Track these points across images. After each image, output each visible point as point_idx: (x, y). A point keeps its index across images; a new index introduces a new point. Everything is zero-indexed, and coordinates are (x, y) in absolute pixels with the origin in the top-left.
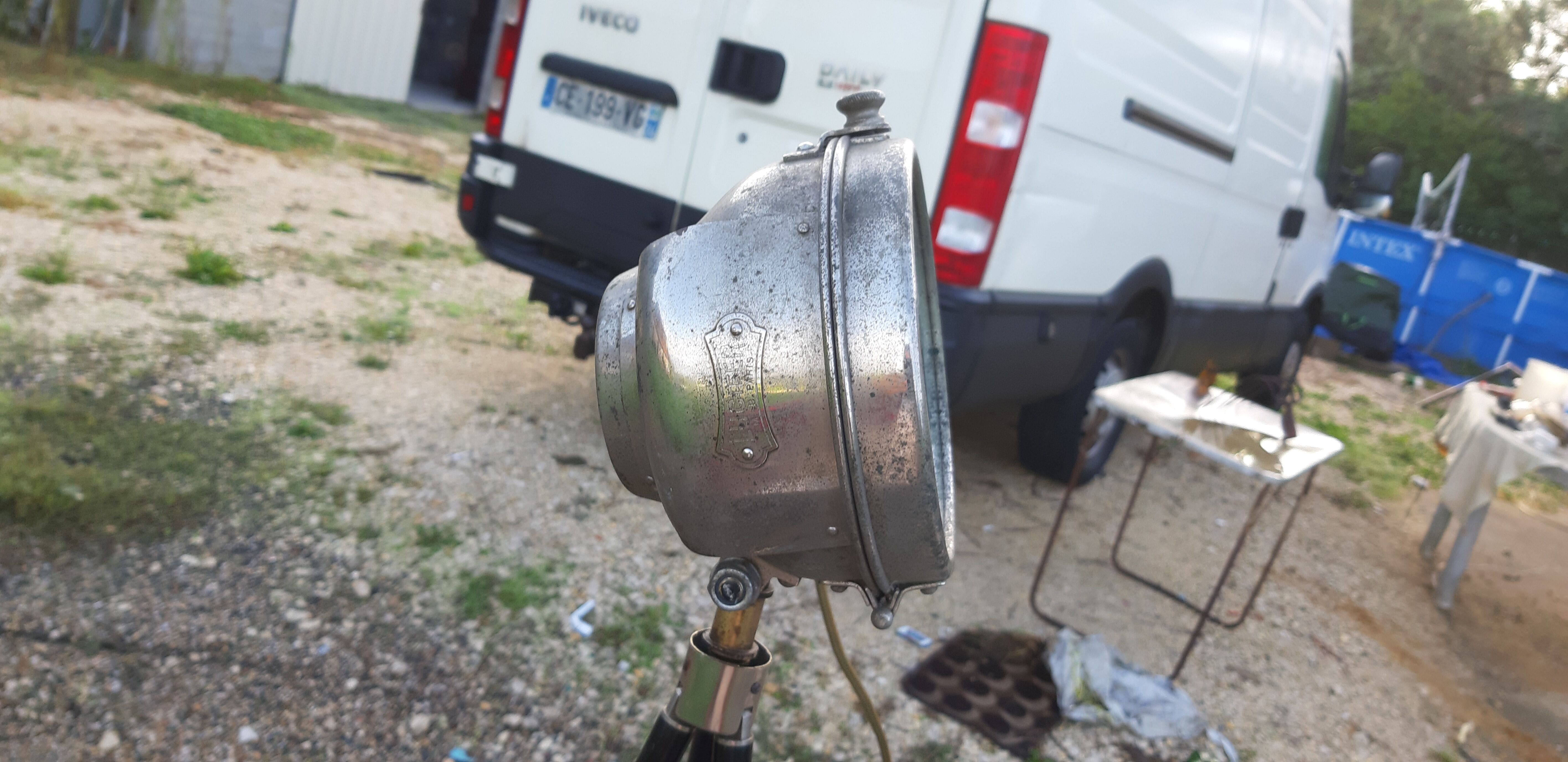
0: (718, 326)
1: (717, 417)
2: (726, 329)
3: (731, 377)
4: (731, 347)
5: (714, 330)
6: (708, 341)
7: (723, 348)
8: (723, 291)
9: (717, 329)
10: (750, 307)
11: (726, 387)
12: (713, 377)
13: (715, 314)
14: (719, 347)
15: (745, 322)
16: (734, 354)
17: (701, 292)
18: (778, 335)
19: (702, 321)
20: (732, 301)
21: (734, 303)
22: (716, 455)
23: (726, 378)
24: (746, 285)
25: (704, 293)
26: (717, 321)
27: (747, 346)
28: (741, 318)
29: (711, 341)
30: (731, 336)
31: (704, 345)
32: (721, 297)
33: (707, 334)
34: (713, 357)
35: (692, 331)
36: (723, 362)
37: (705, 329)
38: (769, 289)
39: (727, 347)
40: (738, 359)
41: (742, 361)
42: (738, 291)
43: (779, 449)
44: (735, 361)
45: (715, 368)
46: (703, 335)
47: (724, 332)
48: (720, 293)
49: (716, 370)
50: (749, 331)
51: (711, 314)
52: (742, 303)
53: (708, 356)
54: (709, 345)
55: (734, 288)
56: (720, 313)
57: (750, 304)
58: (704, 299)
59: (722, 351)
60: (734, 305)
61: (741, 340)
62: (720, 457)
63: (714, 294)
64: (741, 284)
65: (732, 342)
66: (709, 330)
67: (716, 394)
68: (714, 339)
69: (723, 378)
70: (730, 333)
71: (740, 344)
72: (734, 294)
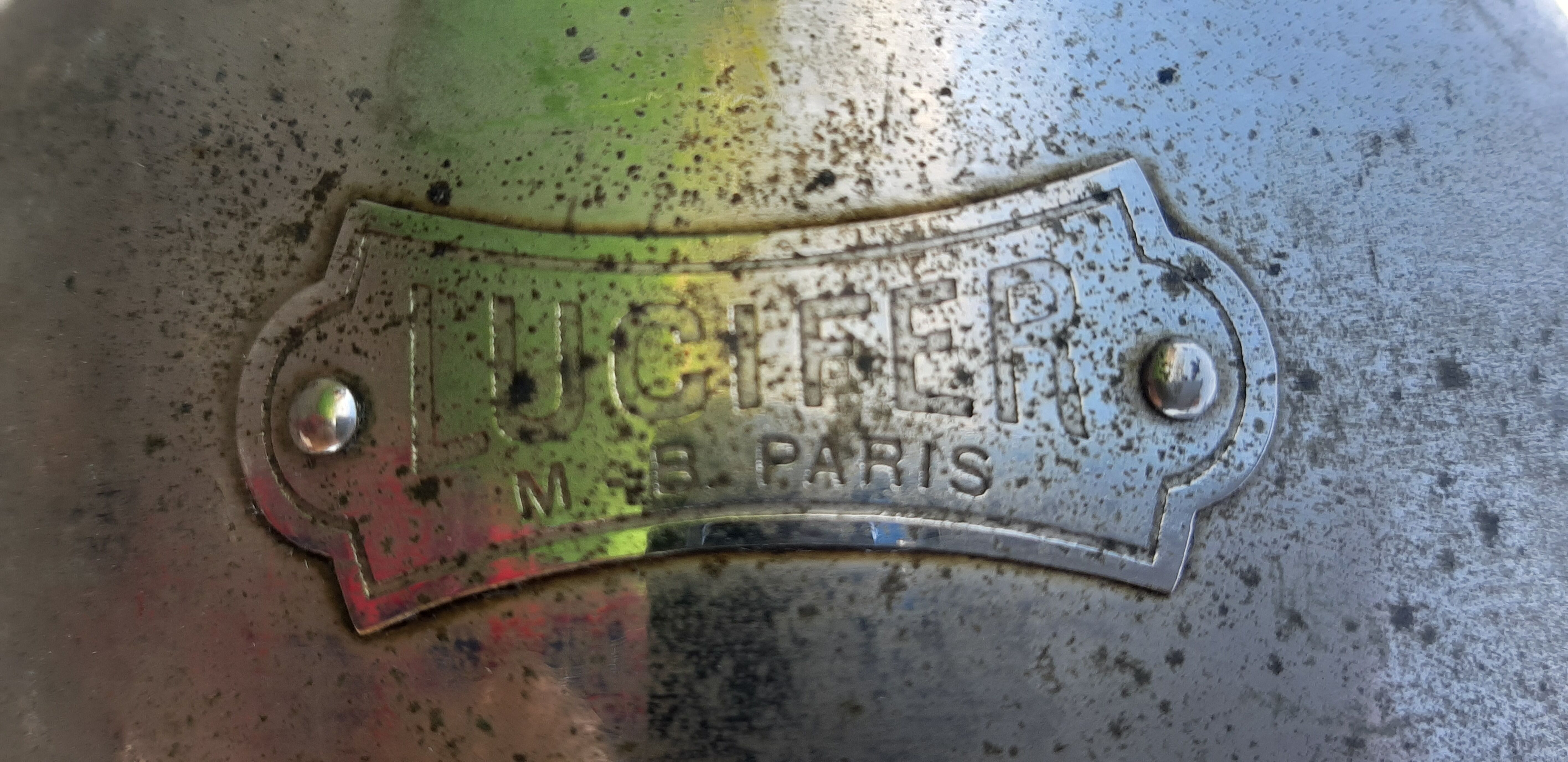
0: (1199, 250)
1: (584, 217)
2: (1180, 305)
3: (858, 329)
4: (1061, 341)
5: (1177, 227)
6: (1103, 177)
7: (1060, 281)
8: (1395, 297)
9: (1182, 245)
10: (1314, 475)
11: (791, 291)
12: (856, 202)
13: (1268, 240)
14: (1065, 252)
15: (1227, 443)
16: (1015, 360)
17: (1387, 153)
18: (1142, 678)
19: (1224, 147)
20: (1346, 355)
21: (1333, 365)
22: (334, 198)
23: (849, 291)
24: (1431, 447)
25: (1381, 174)
26: (1229, 244)
27: (1068, 451)
28: (1251, 413)
29: (1102, 196)
30: (1130, 343)
31: (1074, 151)
32: (1364, 282)
33: (1151, 173)
34: (1004, 209)
35: (1166, 76)
36: (963, 275)
37: (1180, 163)
38: (1414, 599)
39: (1065, 311)
40: (982, 388)
41: (969, 411)
42: (1397, 396)
43: (344, 636)
44: (971, 366)
45: (923, 220)
46: (1142, 148)
47: (1157, 295)
48: (1385, 274)
49: (906, 224)
50: (1168, 465)
51: (1266, 207)
52: (1333, 420)
53: (1003, 173)
54: (1077, 185)
55: (1411, 369)
56: (1275, 270)
57: (1329, 472)
58: (1353, 167)
59: (1038, 271)
60: (1319, 367)
61: (1107, 412)
62: (318, 220)
63: (1375, 233)
64: (1434, 417)
65: (1100, 346)
66: (1171, 190)
67: (745, 213)
68: (1119, 223)
69: (855, 275)
70: (1153, 331)
71: (1087, 403)
72: (1382, 364)
